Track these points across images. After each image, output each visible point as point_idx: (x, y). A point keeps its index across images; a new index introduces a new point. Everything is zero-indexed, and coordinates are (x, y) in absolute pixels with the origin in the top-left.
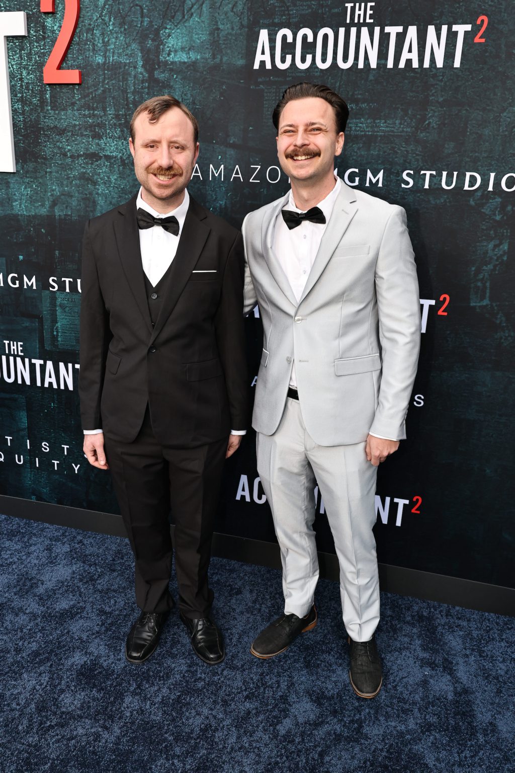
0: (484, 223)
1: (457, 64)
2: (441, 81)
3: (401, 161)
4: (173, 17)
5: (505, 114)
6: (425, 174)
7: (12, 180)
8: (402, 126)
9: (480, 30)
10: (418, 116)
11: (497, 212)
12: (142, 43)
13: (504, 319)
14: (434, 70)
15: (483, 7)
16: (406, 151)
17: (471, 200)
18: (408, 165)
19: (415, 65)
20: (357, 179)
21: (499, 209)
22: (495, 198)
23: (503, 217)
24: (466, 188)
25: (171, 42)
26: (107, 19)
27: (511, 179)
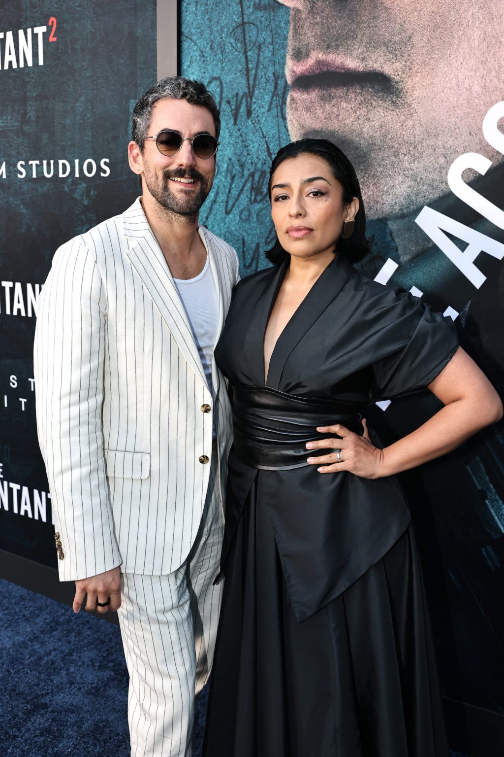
0: (77, 208)
1: (41, 63)
2: (32, 78)
3: (16, 154)
5: (78, 104)
6: (32, 164)
8: (12, 121)
9: (52, 30)
10: (22, 111)
14: (27, 69)
15: (51, 10)
16: (18, 143)
17: (66, 187)
18: (20, 156)
19: (15, 66)
21: (85, 195)
22: (81, 184)
23: (89, 202)
24: (61, 175)
27: (90, 165)
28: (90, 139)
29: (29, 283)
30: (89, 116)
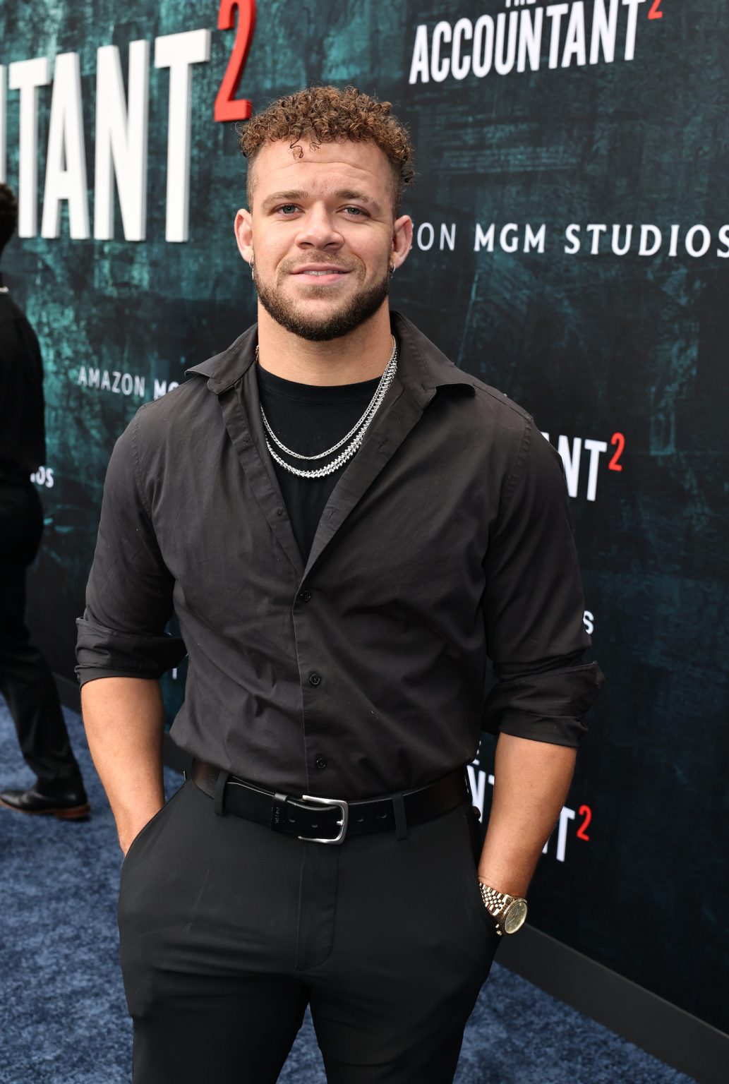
0: (666, 310)
1: (629, 55)
2: (611, 82)
3: (566, 211)
4: (336, 20)
5: (688, 128)
6: (592, 231)
7: (184, 251)
8: (566, 156)
10: (585, 139)
11: (682, 293)
12: (306, 59)
13: (694, 481)
14: (602, 66)
16: (571, 194)
17: (649, 272)
18: (573, 216)
19: (581, 61)
20: (515, 240)
21: (684, 287)
22: (677, 269)
23: (689, 302)
24: (643, 251)
25: (335, 54)
26: (277, 29)
27: (699, 236)
28: (704, 191)
29: (564, 434)
30: (706, 148)
